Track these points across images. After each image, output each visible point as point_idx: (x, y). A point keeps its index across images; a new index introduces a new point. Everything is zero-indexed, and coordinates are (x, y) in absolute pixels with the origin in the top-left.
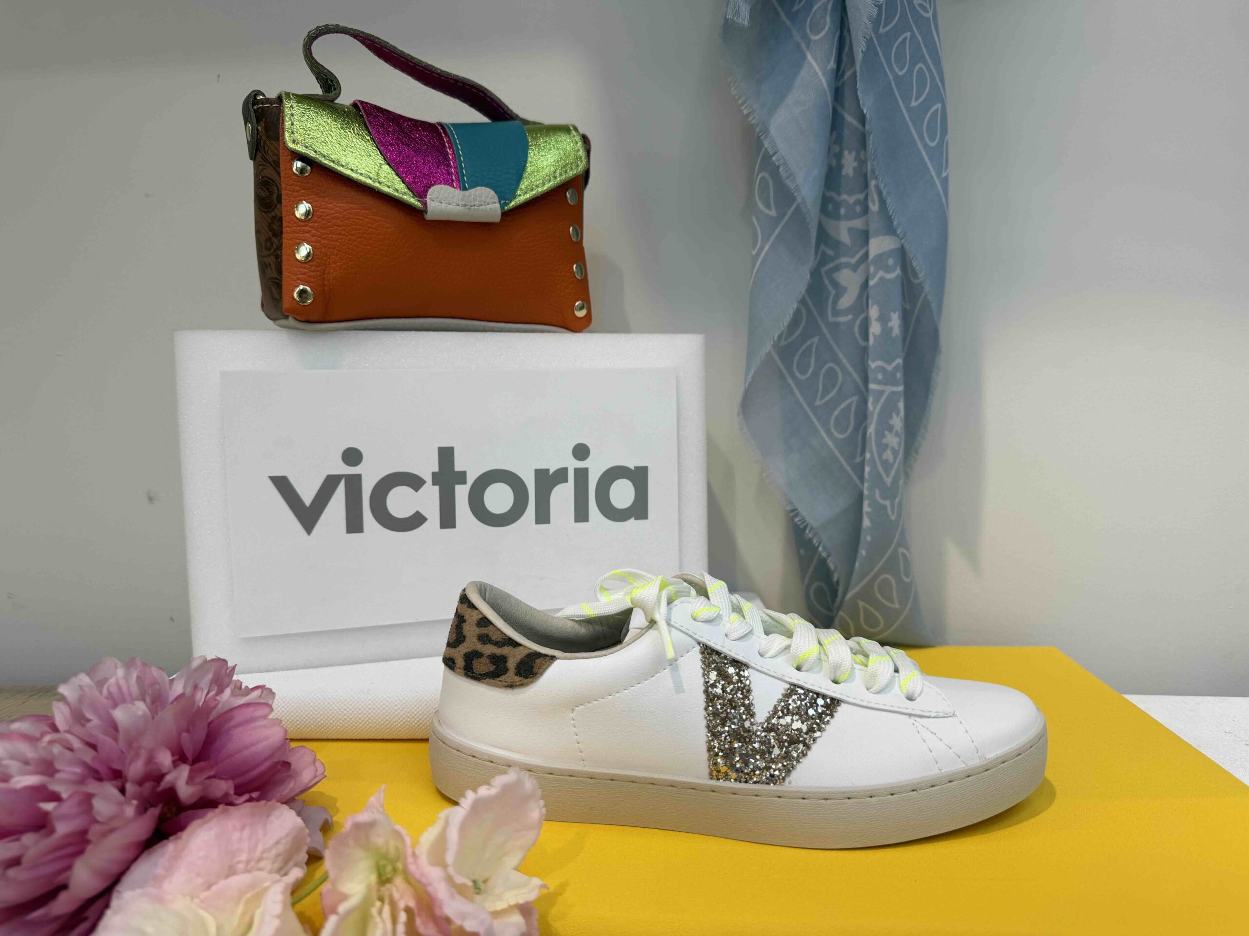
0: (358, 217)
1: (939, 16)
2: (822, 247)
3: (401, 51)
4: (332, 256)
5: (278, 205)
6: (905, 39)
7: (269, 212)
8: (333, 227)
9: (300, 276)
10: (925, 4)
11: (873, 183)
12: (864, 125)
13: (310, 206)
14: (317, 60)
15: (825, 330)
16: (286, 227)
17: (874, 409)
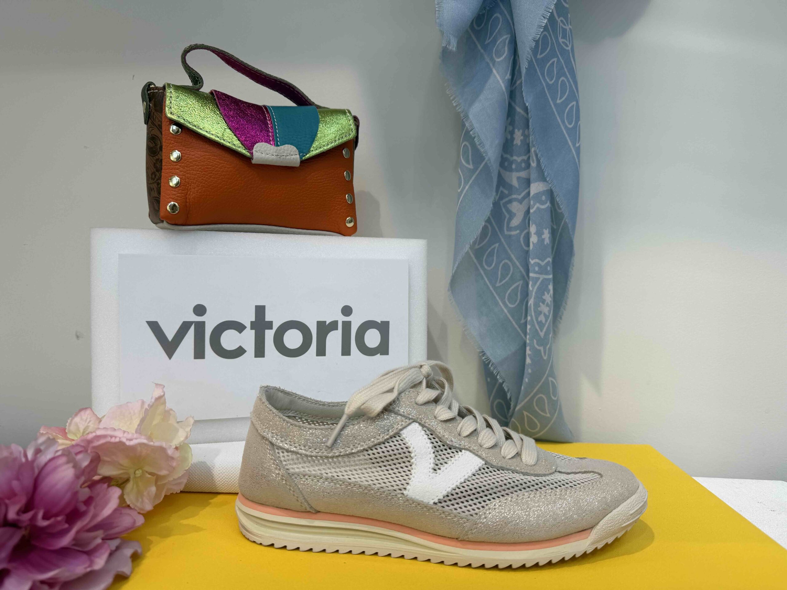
0: (209, 160)
1: (576, 50)
2: (501, 189)
3: (242, 61)
4: (192, 184)
5: (160, 152)
6: (554, 62)
7: (155, 156)
8: (193, 166)
9: (172, 196)
10: (566, 41)
11: (533, 150)
12: (528, 114)
13: (180, 153)
14: (189, 65)
15: (503, 240)
16: (164, 166)
17: (533, 288)
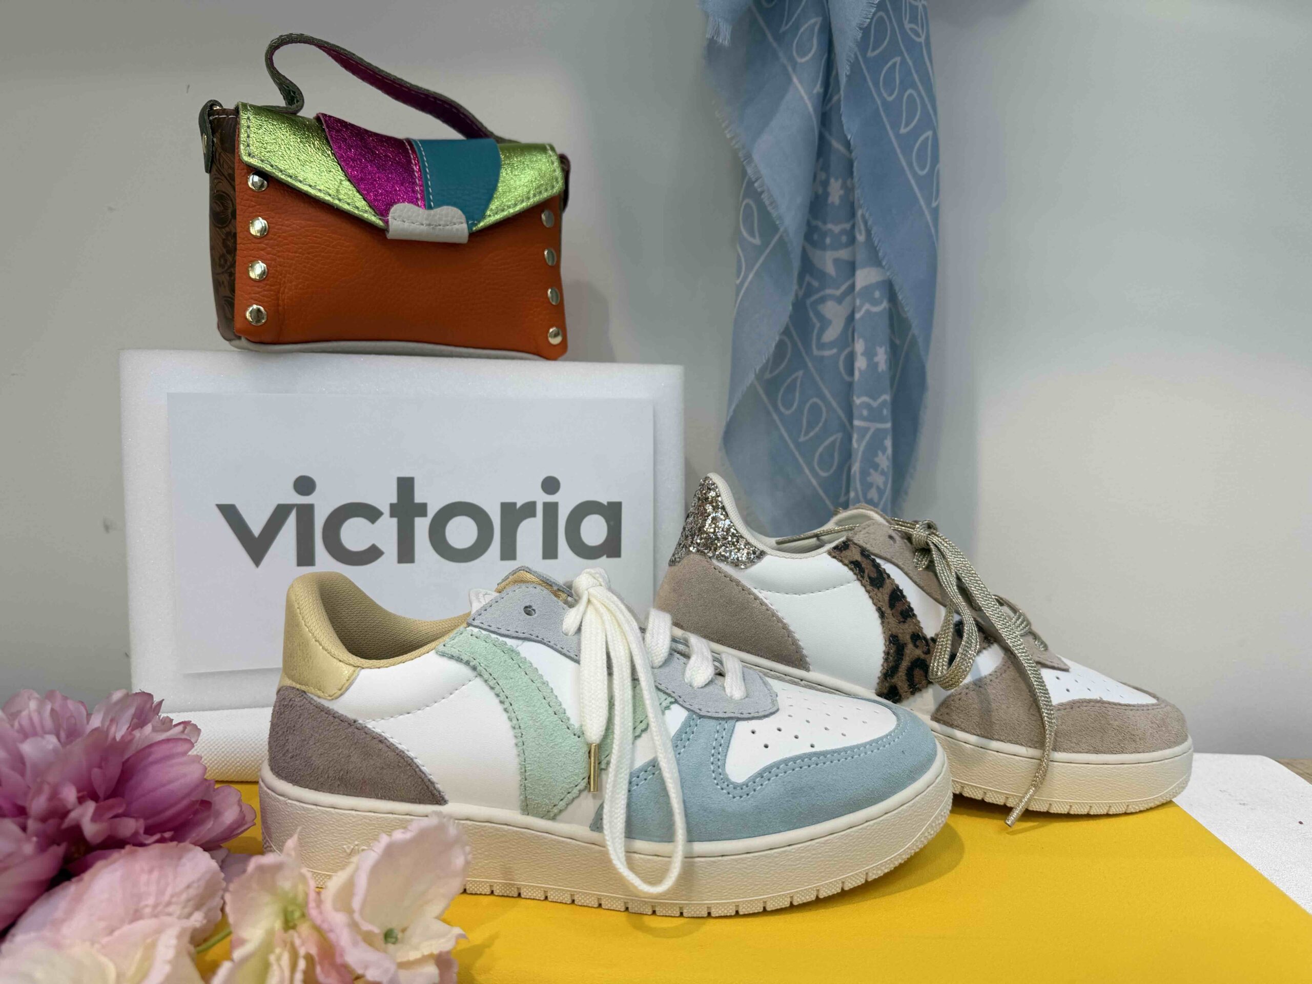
0: (314, 235)
1: (933, 40)
2: (808, 278)
3: (369, 64)
4: (288, 275)
5: (232, 221)
6: (894, 64)
7: (224, 228)
8: (288, 245)
9: (253, 295)
10: (916, 27)
11: (859, 213)
12: (850, 152)
13: (266, 222)
14: (279, 71)
15: (810, 365)
16: (241, 243)
17: (859, 446)
